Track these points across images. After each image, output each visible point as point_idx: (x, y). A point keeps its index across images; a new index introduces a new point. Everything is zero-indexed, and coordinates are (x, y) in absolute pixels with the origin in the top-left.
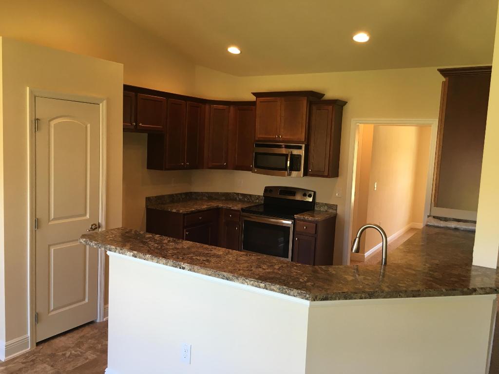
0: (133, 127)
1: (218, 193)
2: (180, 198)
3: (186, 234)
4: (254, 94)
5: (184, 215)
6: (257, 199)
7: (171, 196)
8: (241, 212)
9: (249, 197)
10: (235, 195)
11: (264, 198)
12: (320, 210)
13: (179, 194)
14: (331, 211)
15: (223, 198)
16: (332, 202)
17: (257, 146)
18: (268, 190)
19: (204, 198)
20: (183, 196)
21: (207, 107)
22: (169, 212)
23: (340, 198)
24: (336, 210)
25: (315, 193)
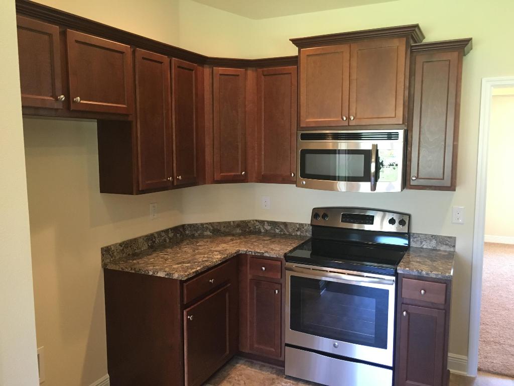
0: (59, 106)
1: (229, 222)
2: (165, 240)
3: (188, 320)
4: (296, 42)
5: (182, 282)
6: (299, 229)
7: (150, 238)
8: (284, 261)
9: (282, 227)
10: (258, 223)
11: (311, 228)
12: (422, 248)
13: (162, 231)
14: (443, 248)
15: (238, 231)
16: (444, 233)
17: (305, 137)
18: (317, 213)
19: (206, 233)
20: (171, 235)
21: (207, 70)
22: (151, 276)
23: (462, 224)
24: (454, 246)
25: (409, 216)
